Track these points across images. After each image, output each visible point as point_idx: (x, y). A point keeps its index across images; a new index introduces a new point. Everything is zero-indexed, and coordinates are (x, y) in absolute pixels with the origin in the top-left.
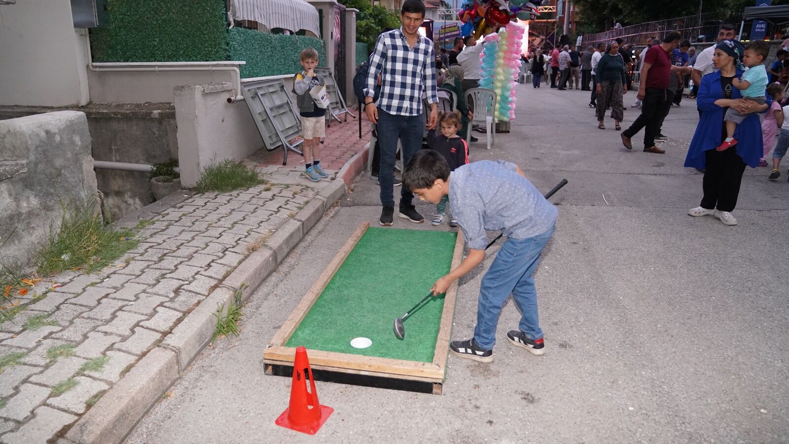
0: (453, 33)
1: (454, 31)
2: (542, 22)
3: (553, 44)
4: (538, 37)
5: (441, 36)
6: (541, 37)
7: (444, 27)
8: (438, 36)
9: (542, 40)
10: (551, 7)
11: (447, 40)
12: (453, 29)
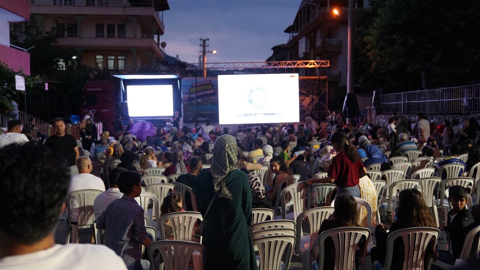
0: (205, 92)
1: (208, 90)
2: (311, 79)
3: (326, 106)
4: (308, 96)
5: (192, 96)
6: (311, 96)
7: (194, 85)
8: (187, 96)
9: (313, 100)
10: (323, 61)
11: (199, 100)
12: (206, 87)
